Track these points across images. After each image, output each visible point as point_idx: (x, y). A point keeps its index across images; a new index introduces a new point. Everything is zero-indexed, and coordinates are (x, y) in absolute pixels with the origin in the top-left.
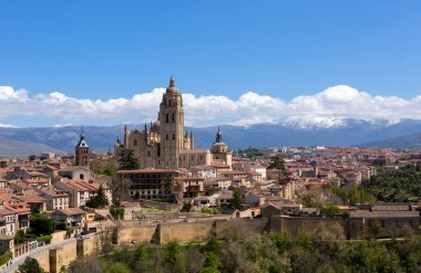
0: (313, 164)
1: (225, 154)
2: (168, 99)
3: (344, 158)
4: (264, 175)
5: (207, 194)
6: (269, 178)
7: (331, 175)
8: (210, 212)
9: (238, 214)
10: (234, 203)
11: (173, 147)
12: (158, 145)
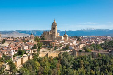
0: (89, 40)
1: (67, 37)
2: (54, 24)
3: (97, 38)
4: (76, 42)
5: (60, 46)
6: (77, 43)
7: (93, 42)
8: (60, 50)
9: (67, 51)
10: (66, 49)
11: (55, 35)
12: (51, 35)
